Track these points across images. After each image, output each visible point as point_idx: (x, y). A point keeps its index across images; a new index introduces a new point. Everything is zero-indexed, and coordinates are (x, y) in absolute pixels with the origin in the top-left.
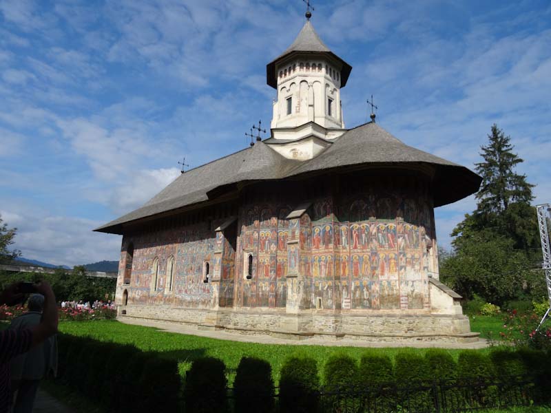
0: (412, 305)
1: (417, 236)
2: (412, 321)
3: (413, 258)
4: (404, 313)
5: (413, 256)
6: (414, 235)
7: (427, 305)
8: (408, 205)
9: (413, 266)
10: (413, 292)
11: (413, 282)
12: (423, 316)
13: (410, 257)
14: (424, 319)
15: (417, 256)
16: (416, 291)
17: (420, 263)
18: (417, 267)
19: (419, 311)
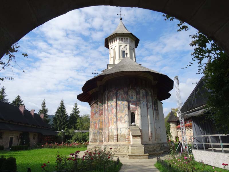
0: (120, 140)
1: (123, 107)
2: (116, 147)
3: (121, 117)
4: (115, 144)
5: (121, 116)
6: (122, 106)
7: (127, 139)
8: (120, 93)
9: (121, 121)
10: (121, 133)
11: (121, 129)
12: (123, 145)
13: (120, 117)
14: (123, 147)
15: (123, 116)
16: (122, 133)
17: (125, 119)
18: (123, 121)
19: (122, 143)
